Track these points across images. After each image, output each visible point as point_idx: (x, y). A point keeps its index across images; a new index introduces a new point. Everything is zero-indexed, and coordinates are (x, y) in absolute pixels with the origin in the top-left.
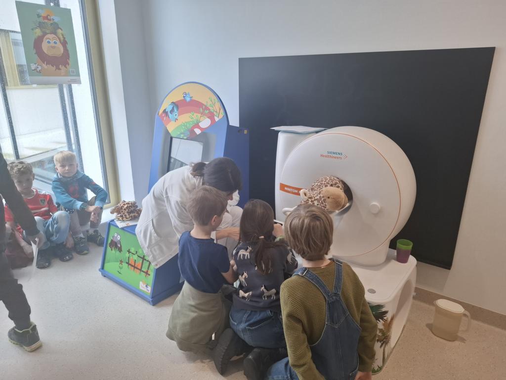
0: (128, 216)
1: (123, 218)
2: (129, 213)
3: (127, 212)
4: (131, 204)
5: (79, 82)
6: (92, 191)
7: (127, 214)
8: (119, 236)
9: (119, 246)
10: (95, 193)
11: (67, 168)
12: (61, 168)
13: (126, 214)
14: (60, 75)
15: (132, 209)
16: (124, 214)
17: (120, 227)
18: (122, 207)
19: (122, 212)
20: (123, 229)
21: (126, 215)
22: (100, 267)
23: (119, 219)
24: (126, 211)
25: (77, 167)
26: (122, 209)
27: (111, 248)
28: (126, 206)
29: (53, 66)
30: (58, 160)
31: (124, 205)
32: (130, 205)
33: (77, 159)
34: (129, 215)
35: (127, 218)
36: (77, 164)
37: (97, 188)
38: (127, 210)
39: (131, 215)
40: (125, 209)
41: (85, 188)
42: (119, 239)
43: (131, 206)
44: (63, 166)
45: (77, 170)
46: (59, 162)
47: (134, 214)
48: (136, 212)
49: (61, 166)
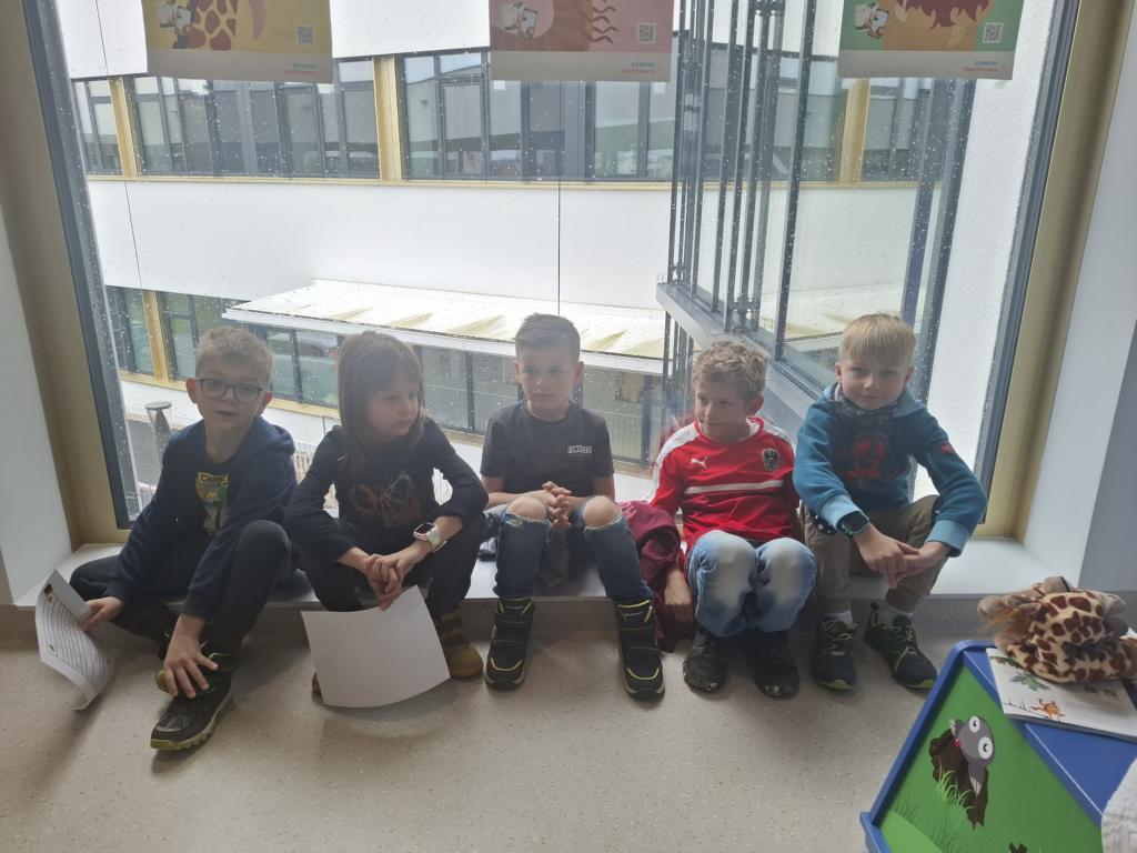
0: (1061, 666)
1: (1031, 661)
2: (1073, 652)
3: (1065, 646)
4: (1099, 610)
5: (1004, 72)
6: (932, 474)
7: (1061, 656)
8: (986, 740)
9: (977, 788)
10: (937, 483)
11: (868, 382)
12: (851, 374)
13: (1056, 649)
14: (944, 47)
15: (1097, 637)
16: (1045, 646)
17: (1007, 710)
18: (1046, 609)
19: (1041, 633)
20: (1020, 723)
21: (1051, 658)
22: (868, 804)
23: (1011, 654)
24: (1060, 639)
25: (907, 378)
26: (1041, 616)
27: (935, 762)
28: (1065, 614)
29: (929, 14)
30: (852, 345)
31: (1061, 602)
32: (1093, 614)
33: (917, 350)
34: (1069, 661)
35: (1052, 671)
36: (911, 370)
37: (955, 469)
38: (1067, 637)
39: (1079, 665)
40: (1057, 628)
41: (911, 459)
42: (986, 755)
43: (1095, 624)
44: (860, 371)
45: (904, 392)
46: (853, 355)
47: (1096, 665)
48: (1109, 658)
49: (853, 369)
